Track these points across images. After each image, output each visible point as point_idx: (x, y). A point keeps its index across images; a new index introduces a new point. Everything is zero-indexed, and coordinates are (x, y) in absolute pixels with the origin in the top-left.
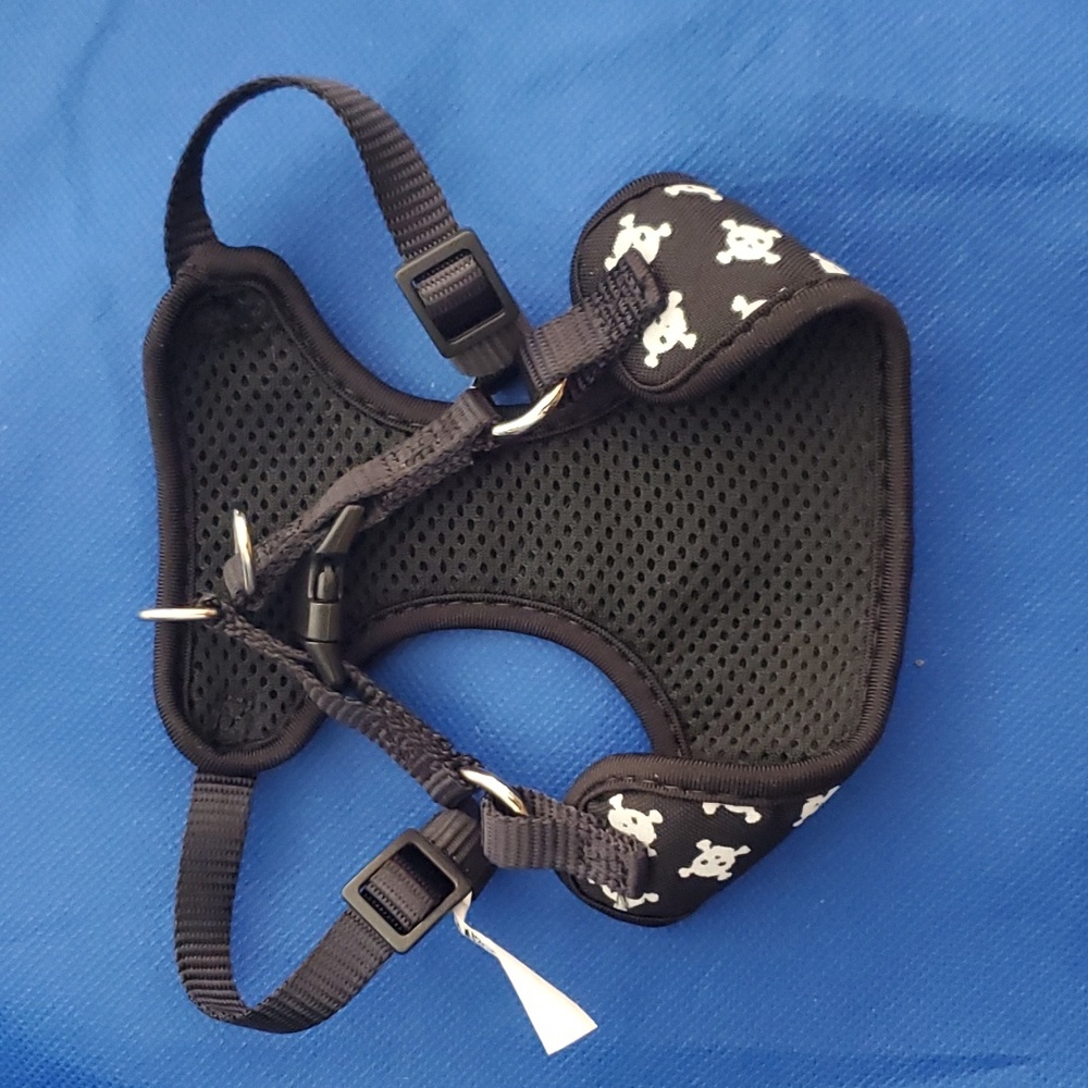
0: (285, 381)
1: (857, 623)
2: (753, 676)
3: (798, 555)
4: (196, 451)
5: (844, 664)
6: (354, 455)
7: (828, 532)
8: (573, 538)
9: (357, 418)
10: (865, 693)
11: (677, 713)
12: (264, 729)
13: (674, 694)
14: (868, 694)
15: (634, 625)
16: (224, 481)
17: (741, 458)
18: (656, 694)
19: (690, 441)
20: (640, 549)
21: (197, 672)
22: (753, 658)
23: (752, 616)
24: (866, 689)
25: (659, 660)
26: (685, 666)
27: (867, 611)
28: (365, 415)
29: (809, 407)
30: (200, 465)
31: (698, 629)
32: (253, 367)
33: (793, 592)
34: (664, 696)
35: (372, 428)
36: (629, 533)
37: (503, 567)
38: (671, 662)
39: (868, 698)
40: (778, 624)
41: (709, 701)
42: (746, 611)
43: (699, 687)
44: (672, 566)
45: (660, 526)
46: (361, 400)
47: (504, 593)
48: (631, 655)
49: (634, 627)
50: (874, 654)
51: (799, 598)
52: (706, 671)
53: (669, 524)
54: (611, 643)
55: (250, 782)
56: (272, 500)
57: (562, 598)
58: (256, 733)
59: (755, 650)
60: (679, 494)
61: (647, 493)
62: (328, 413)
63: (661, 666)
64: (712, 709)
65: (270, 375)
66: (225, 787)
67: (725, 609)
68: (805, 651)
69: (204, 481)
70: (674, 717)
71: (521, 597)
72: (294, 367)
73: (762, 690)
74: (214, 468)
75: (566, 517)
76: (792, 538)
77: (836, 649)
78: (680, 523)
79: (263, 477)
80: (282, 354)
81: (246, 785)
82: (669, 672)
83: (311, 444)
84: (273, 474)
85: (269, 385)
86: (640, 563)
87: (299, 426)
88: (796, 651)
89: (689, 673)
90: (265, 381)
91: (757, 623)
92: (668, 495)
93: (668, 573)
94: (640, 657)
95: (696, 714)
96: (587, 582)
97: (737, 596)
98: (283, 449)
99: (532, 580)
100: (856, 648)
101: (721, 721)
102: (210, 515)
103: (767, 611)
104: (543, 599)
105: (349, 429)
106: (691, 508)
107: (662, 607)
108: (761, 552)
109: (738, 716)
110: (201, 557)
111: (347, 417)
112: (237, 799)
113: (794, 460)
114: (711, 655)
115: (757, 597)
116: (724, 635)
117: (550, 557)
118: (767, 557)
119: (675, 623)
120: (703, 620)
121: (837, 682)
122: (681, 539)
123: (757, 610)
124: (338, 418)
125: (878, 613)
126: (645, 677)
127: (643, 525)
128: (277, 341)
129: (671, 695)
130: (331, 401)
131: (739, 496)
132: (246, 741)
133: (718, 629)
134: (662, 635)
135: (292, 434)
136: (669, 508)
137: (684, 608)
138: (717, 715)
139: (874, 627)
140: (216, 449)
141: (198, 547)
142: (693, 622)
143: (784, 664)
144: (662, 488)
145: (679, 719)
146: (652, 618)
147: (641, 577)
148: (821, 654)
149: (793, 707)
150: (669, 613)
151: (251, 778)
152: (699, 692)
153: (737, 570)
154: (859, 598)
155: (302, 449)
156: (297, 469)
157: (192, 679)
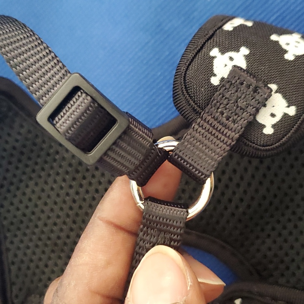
0: (27, 139)
16: (9, 191)
26: (256, 247)
31: (259, 228)
32: (9, 135)
38: (248, 246)
41: (271, 262)
43: (265, 256)
48: (227, 246)
52: (267, 248)
56: (34, 197)
59: (291, 234)
62: (52, 151)
63: (244, 248)
72: (29, 132)
79: (27, 186)
80: (22, 126)
83: (47, 166)
85: (19, 142)
87: (39, 160)
90: (17, 141)
98: (34, 171)
102: (5, 209)
114: (268, 239)
116: (273, 229)
128: (18, 120)
133: (270, 226)
135: (37, 163)
152: (265, 258)
153: (275, 196)
155: (43, 169)
156: (42, 180)
157: (12, 292)
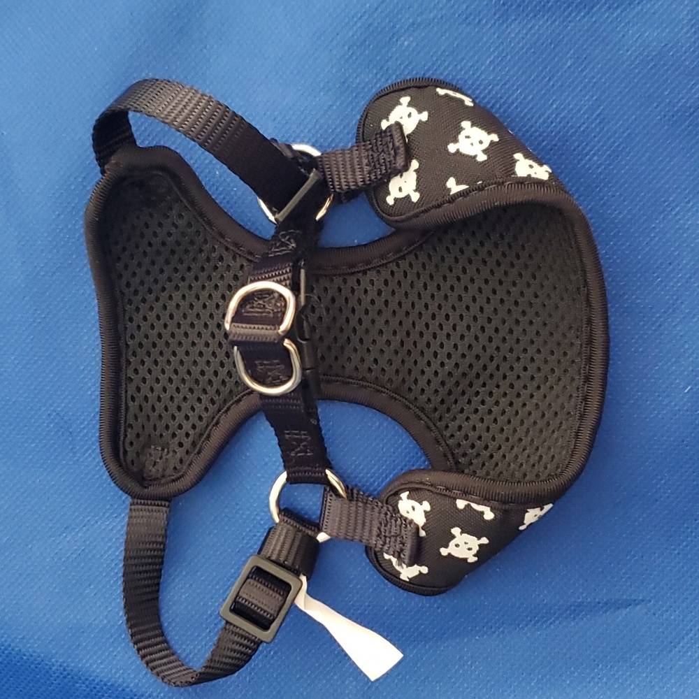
0: (184, 234)
1: (571, 396)
2: (502, 430)
3: (531, 350)
4: (124, 281)
5: (561, 423)
6: (233, 283)
7: (551, 334)
8: (385, 338)
9: (234, 258)
10: (573, 442)
11: (453, 454)
12: (175, 468)
13: (450, 442)
14: (575, 443)
15: (424, 396)
16: (144, 301)
17: (493, 283)
18: (438, 442)
19: (461, 272)
20: (428, 345)
21: (129, 430)
22: (502, 418)
23: (502, 390)
24: (574, 440)
25: (440, 419)
26: (457, 423)
27: (578, 388)
28: (240, 256)
29: (536, 249)
30: (126, 291)
31: (466, 397)
32: (160, 225)
33: (529, 373)
34: (444, 442)
35: (245, 264)
36: (421, 334)
37: (336, 358)
38: (448, 420)
39: (575, 446)
40: (518, 395)
41: (473, 446)
42: (498, 386)
43: (466, 437)
44: (449, 356)
45: (442, 329)
46: (236, 245)
47: (337, 375)
48: (423, 416)
49: (424, 398)
50: (582, 417)
51: (533, 378)
52: (471, 426)
53: (447, 328)
54: (410, 408)
55: (167, 504)
56: (177, 314)
57: (377, 378)
58: (170, 471)
59: (504, 412)
60: (454, 307)
61: (433, 308)
62: (214, 255)
63: (442, 423)
64: (474, 451)
65: (173, 230)
66: (150, 508)
67: (484, 385)
68: (536, 415)
69: (130, 302)
70: (450, 457)
71: (349, 378)
72: (189, 225)
73: (507, 440)
74: (136, 292)
75: (380, 323)
76: (528, 338)
77: (556, 413)
78: (454, 328)
79: (170, 298)
80: (180, 216)
81: (165, 506)
82: (447, 426)
83: (203, 275)
84: (177, 296)
85: (172, 237)
86: (429, 354)
87: (194, 264)
88: (530, 414)
89: (460, 428)
90: (170, 234)
91: (505, 394)
92: (447, 308)
93: (446, 361)
94: (428, 417)
95: (464, 455)
96: (394, 367)
97: (491, 376)
98: (183, 279)
99: (356, 366)
100: (569, 413)
101: (480, 460)
102: (135, 324)
103: (512, 386)
104: (364, 379)
105: (229, 265)
106: (461, 317)
107: (443, 383)
108: (507, 346)
109: (491, 456)
110: (130, 353)
111: (228, 257)
112: (159, 515)
113: (529, 285)
114: (475, 416)
115: (505, 377)
116: (483, 402)
117: (368, 350)
118: (511, 350)
119: (451, 394)
120: (470, 392)
121: (555, 435)
122: (455, 338)
123: (504, 385)
124: (221, 259)
125: (585, 390)
126: (432, 430)
127: (430, 328)
128: (176, 207)
129: (448, 442)
130: (216, 247)
131: (492, 309)
132: (163, 476)
133: (479, 398)
134: (442, 402)
135: (189, 269)
136: (447, 317)
137: (457, 384)
138: (478, 455)
139: (582, 399)
140: (137, 279)
141: (127, 346)
142: (463, 393)
143: (522, 422)
144: (443, 304)
145: (454, 458)
146: (436, 391)
147: (429, 364)
148: (546, 416)
149: (526, 451)
150: (447, 387)
151: (167, 501)
152: (466, 440)
153: (492, 358)
154: (573, 379)
155: (196, 279)
156: (193, 292)
157: (126, 436)
